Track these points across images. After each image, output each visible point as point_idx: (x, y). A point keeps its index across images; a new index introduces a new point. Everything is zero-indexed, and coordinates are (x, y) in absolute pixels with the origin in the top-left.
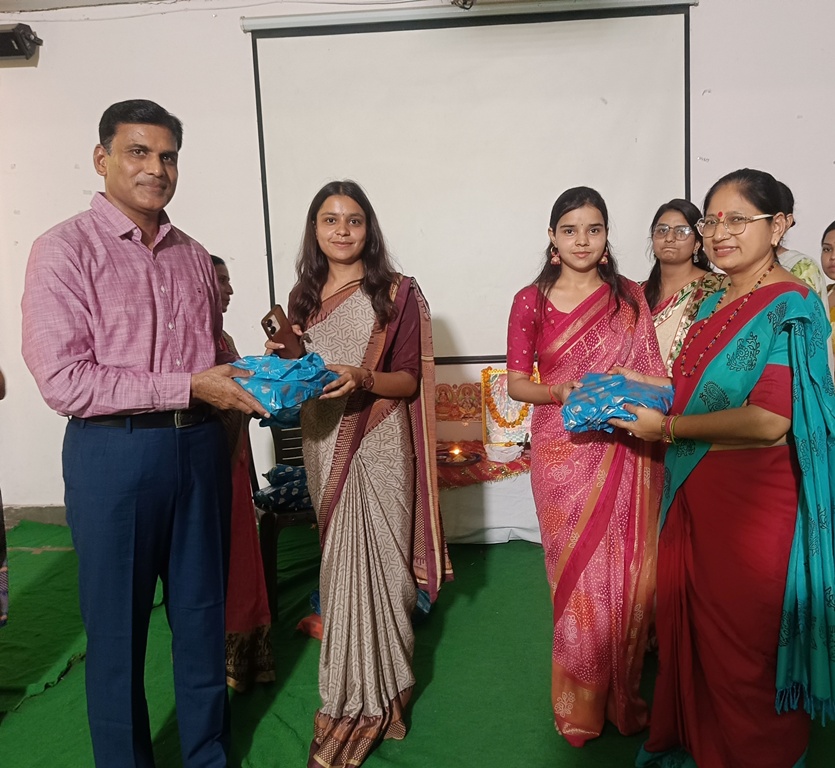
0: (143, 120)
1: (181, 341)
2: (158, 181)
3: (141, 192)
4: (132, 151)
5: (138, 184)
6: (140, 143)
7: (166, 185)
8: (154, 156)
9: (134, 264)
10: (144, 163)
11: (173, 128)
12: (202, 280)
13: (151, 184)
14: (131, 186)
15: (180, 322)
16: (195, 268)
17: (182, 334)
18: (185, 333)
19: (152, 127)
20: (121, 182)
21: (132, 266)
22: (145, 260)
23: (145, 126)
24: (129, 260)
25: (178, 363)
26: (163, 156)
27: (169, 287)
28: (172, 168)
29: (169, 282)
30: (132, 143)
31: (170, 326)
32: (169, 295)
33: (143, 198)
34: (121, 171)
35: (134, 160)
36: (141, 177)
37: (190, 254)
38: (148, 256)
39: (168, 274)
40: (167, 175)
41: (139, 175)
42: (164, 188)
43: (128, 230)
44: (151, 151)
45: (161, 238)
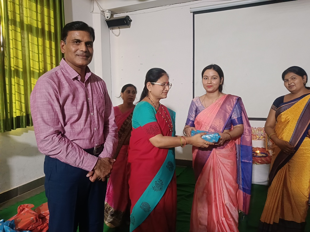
4: (74, 42)
5: (77, 55)
6: (77, 39)
8: (83, 44)
13: (82, 55)
20: (70, 55)
29: (91, 96)
34: (70, 50)
41: (77, 51)
42: (88, 57)
45: (88, 78)
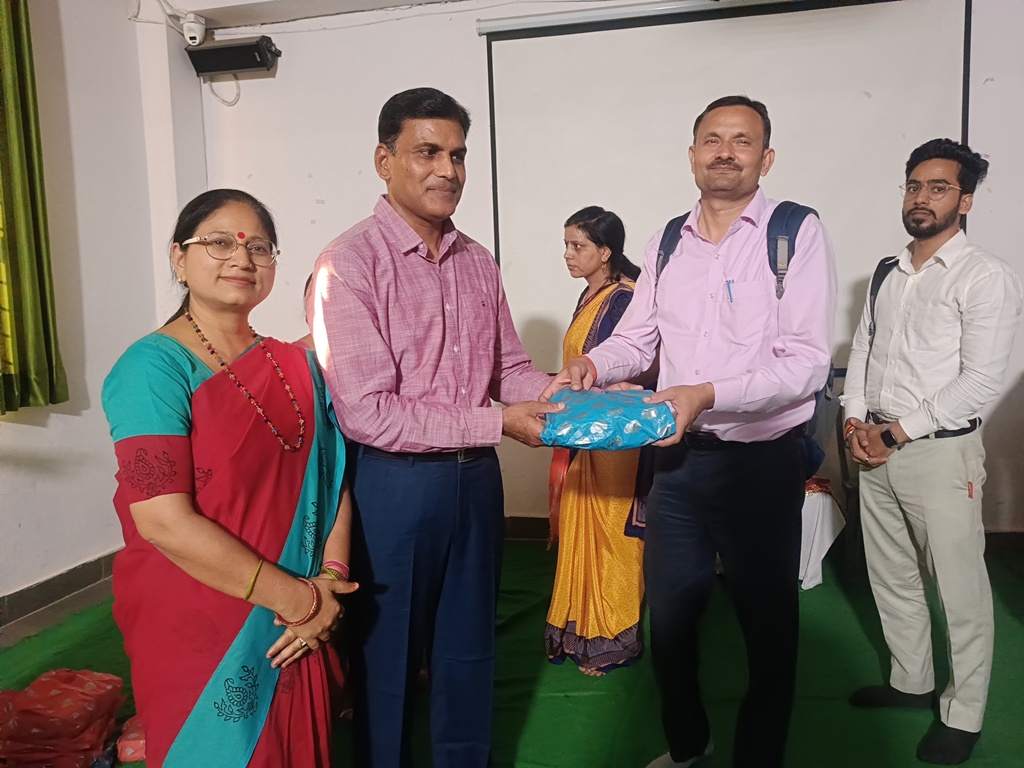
0: (431, 114)
1: (466, 365)
2: (448, 184)
3: (432, 199)
4: (421, 151)
5: (428, 189)
6: (431, 141)
7: (454, 187)
8: (445, 154)
9: (421, 279)
10: (435, 164)
11: (462, 120)
12: (485, 290)
13: (441, 188)
14: (420, 191)
15: (465, 344)
16: (478, 276)
17: (467, 358)
18: (471, 354)
19: (442, 122)
20: (410, 188)
21: (419, 283)
22: (431, 275)
23: (435, 121)
24: (417, 277)
25: (463, 391)
26: (452, 154)
27: (455, 304)
28: (460, 166)
29: (454, 298)
30: (422, 141)
31: (456, 349)
32: (455, 314)
33: (433, 205)
34: (409, 174)
35: (422, 161)
36: (432, 181)
37: (473, 260)
38: (434, 269)
39: (453, 289)
40: (457, 177)
41: (429, 178)
42: (454, 192)
43: (413, 246)
44: (442, 150)
45: (447, 248)
